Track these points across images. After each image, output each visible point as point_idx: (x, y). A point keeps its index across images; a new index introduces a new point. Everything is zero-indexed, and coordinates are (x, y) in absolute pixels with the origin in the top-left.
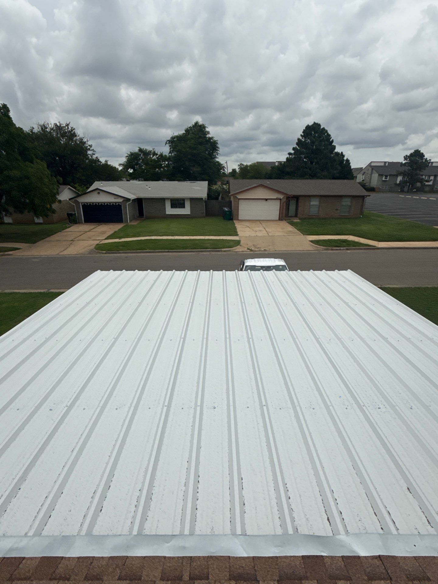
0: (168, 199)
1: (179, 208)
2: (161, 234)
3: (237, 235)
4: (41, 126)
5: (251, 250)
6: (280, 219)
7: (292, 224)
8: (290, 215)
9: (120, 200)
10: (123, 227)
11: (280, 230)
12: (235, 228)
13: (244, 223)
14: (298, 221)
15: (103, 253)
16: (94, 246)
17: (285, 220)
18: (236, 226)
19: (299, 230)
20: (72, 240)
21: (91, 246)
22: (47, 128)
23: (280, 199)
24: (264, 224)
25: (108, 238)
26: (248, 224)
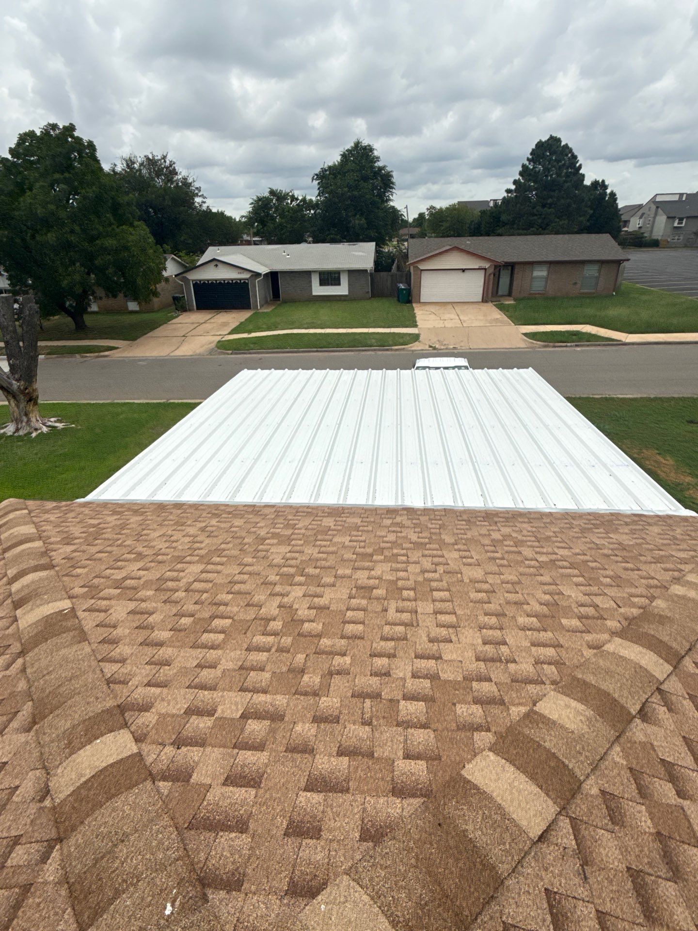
0: (315, 272)
1: (332, 285)
2: (306, 326)
3: (416, 326)
4: (126, 161)
5: (435, 348)
6: (484, 300)
7: (502, 308)
8: (500, 293)
9: (246, 276)
10: (251, 316)
11: (482, 318)
12: (414, 316)
13: (427, 308)
14: (512, 302)
15: (228, 354)
16: (215, 343)
17: (492, 302)
18: (415, 312)
19: (510, 317)
20: (184, 336)
21: (210, 343)
22: (134, 163)
23: (485, 269)
24: (458, 309)
25: (232, 332)
26: (433, 309)
